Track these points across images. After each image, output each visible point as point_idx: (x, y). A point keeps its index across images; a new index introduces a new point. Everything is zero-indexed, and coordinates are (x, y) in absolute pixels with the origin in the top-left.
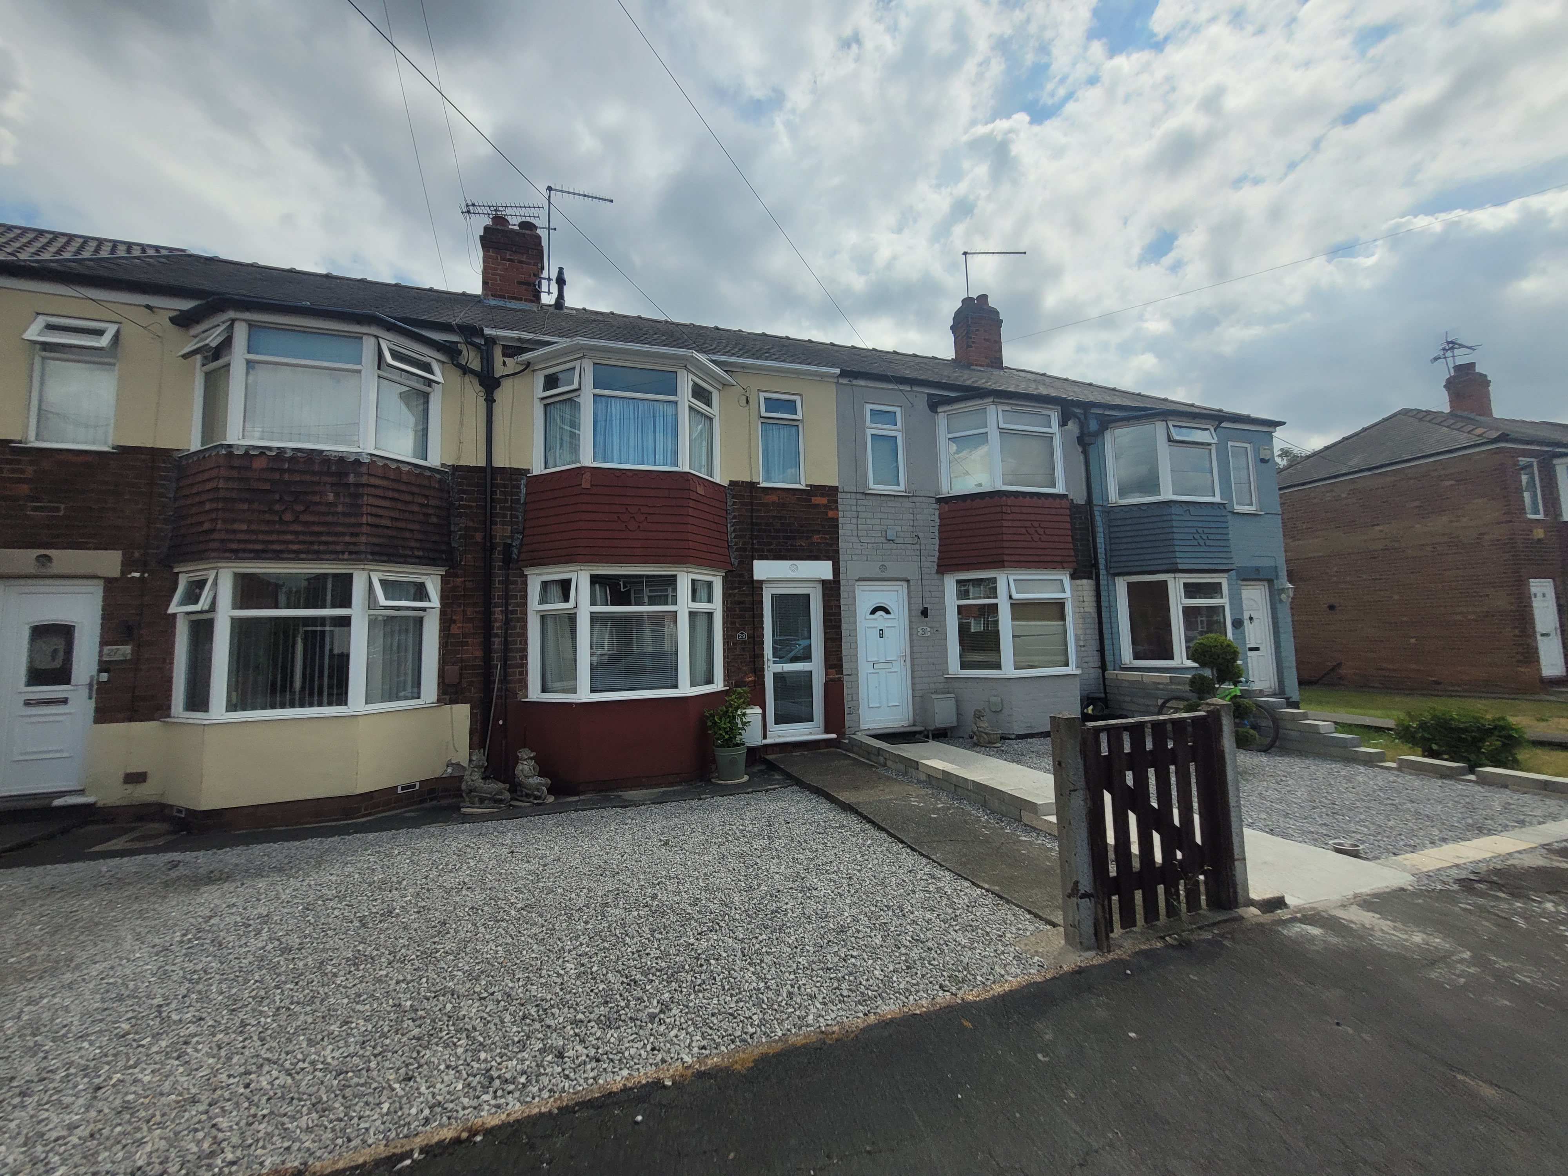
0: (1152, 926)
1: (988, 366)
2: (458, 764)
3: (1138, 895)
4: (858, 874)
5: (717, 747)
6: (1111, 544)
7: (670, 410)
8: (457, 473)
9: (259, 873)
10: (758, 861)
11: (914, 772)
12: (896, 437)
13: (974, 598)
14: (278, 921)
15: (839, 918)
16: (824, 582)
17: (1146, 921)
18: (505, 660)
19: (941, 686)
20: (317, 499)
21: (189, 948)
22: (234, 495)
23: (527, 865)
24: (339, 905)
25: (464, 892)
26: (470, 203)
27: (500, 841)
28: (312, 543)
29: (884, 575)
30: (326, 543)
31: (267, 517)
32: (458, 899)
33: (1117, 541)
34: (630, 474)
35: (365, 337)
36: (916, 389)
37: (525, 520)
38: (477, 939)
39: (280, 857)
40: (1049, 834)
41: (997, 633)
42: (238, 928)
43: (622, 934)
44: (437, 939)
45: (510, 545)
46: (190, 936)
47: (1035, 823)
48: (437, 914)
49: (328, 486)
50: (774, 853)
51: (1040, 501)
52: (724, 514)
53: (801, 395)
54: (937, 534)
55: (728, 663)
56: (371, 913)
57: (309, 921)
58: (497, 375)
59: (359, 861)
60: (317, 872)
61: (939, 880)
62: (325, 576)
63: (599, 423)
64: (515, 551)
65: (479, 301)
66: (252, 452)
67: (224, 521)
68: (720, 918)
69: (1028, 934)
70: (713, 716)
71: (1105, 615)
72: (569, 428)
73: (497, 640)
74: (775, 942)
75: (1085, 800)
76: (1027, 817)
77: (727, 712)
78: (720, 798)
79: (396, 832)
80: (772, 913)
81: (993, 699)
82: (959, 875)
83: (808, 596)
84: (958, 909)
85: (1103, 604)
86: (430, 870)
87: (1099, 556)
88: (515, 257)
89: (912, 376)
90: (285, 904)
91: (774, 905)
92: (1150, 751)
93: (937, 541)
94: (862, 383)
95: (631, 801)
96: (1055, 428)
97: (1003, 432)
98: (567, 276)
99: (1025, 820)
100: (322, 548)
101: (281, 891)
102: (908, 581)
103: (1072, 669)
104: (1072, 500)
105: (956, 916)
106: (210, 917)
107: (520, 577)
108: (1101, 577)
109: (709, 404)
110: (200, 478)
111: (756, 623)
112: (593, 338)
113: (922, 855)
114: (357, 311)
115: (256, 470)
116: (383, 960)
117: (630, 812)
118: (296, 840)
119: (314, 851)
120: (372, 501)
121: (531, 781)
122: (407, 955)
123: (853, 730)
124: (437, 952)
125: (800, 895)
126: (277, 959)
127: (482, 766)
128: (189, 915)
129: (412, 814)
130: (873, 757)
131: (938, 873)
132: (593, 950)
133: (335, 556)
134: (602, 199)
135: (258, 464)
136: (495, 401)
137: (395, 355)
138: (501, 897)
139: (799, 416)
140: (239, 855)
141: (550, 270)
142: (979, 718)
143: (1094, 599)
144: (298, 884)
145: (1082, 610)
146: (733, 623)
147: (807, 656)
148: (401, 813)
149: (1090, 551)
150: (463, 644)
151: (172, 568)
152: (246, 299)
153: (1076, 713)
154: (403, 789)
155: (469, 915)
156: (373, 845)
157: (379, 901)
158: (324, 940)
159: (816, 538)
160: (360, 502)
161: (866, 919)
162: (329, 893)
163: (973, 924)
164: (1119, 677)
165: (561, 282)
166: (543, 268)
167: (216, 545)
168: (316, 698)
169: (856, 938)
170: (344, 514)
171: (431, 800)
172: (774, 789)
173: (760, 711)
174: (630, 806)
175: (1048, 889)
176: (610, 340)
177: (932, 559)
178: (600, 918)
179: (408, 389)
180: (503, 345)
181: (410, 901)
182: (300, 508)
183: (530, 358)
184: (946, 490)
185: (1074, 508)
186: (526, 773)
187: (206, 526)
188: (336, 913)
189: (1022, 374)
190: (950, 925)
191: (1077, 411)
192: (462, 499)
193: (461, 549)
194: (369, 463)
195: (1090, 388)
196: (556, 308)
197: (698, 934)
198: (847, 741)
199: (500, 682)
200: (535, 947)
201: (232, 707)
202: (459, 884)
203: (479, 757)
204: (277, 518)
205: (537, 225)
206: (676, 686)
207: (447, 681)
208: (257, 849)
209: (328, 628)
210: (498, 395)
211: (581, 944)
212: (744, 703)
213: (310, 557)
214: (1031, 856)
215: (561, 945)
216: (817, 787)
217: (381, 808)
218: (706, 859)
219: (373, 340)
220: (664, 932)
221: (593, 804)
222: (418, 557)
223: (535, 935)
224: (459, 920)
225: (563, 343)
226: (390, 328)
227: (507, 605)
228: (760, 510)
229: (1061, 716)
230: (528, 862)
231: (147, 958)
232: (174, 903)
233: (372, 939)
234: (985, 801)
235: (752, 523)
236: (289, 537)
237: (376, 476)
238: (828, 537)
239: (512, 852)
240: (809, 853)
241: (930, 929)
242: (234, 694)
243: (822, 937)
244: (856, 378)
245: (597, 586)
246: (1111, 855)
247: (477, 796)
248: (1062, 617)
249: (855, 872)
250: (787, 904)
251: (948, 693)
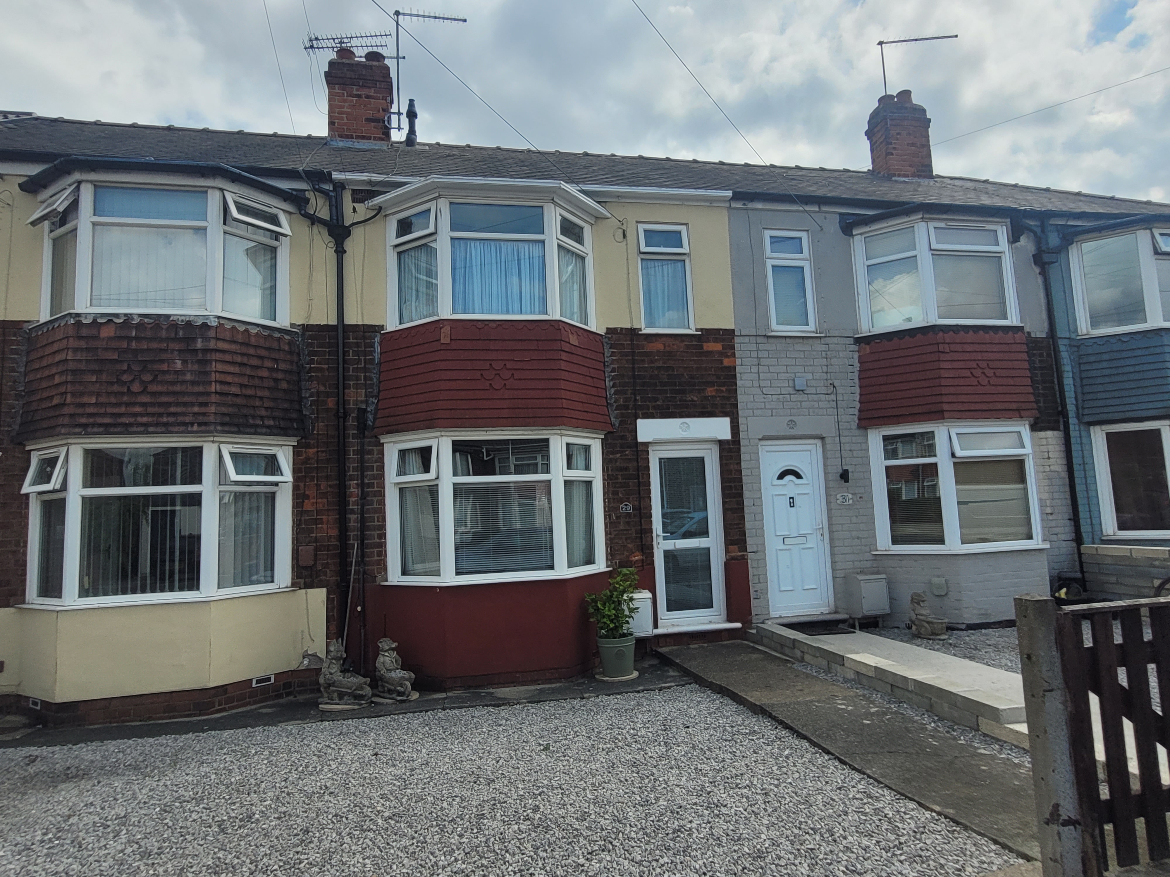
0: (1161, 864)
1: (914, 176)
2: (315, 655)
3: (1140, 824)
4: (776, 790)
5: (601, 637)
6: (1082, 386)
7: (536, 251)
8: (307, 333)
9: (114, 772)
10: (655, 770)
11: (839, 668)
12: (802, 268)
13: (903, 458)
14: (136, 823)
15: (755, 842)
16: (721, 443)
17: (1152, 858)
18: (362, 539)
19: (868, 564)
20: (165, 367)
21: (50, 848)
22: (82, 366)
23: (393, 769)
24: (196, 808)
25: (327, 797)
26: (313, 37)
27: (363, 742)
28: (160, 415)
29: (792, 432)
30: (174, 414)
31: (116, 388)
32: (320, 805)
33: (1091, 381)
34: (494, 325)
35: (210, 191)
36: (824, 208)
37: (380, 382)
38: (342, 850)
39: (135, 754)
40: (1016, 747)
41: (938, 500)
42: (96, 829)
43: (502, 850)
44: (299, 849)
45: (365, 411)
46: (50, 836)
47: (997, 733)
48: (299, 821)
49: (176, 353)
50: (673, 762)
51: (987, 336)
52: (600, 366)
53: (686, 224)
54: (857, 381)
55: (611, 539)
56: (230, 817)
57: (167, 824)
58: (347, 223)
59: (216, 761)
60: (173, 772)
61: (877, 799)
62: (174, 450)
63: (458, 271)
64: (370, 417)
65: (326, 144)
66: (99, 321)
67: (73, 394)
68: (613, 836)
69: (995, 868)
70: (595, 601)
71: (1078, 474)
72: (425, 278)
73: (353, 517)
74: (679, 867)
75: (1064, 703)
76: (985, 725)
77: (611, 596)
78: (606, 698)
79: (252, 730)
80: (674, 833)
81: (936, 580)
82: (902, 794)
83: (702, 460)
84: (903, 835)
85: (1075, 461)
86: (290, 772)
87: (1068, 401)
88: (363, 92)
89: (820, 193)
90: (142, 805)
91: (676, 823)
92: (1149, 642)
93: (857, 390)
94: (759, 205)
95: (505, 699)
96: (1004, 245)
97: (936, 254)
98: (418, 109)
99: (984, 728)
100: (171, 419)
101: (138, 791)
102: (822, 438)
103: (1037, 543)
104: (1029, 333)
105: (900, 843)
106: (69, 817)
107: (376, 446)
108: (1072, 427)
109: (579, 240)
110: (48, 351)
111: (642, 493)
112: (449, 175)
113: (854, 769)
114: (201, 163)
115: (104, 339)
116: (244, 869)
117: (504, 712)
118: (150, 736)
119: (169, 748)
120: (220, 367)
121: (393, 674)
122: (269, 865)
123: (762, 618)
124: (300, 863)
125: (706, 812)
126: (137, 864)
127: (341, 658)
128: (49, 813)
129: (268, 710)
130: (787, 651)
131: (876, 791)
132: (470, 868)
133: (185, 428)
134: (455, 19)
135: (107, 332)
136: (345, 252)
137: (242, 208)
138: (367, 804)
139: (685, 249)
140: (94, 751)
141: (399, 104)
142: (918, 603)
143: (1063, 455)
144: (154, 784)
145: (1047, 469)
146: (615, 493)
147: (704, 532)
148: (256, 709)
149: (1055, 394)
150: (316, 522)
151: (25, 446)
152: (89, 158)
153: (1046, 596)
154: (258, 682)
155: (333, 822)
156: (228, 743)
157: (238, 805)
158: (183, 845)
159: (710, 391)
160: (208, 369)
161: (788, 843)
162: (186, 794)
163: (923, 854)
164: (1100, 552)
165: (412, 115)
166: (392, 102)
167: (66, 420)
168: (167, 584)
169: (777, 865)
170: (193, 383)
171: (288, 694)
172: (669, 688)
173: (649, 595)
174: (503, 705)
175: (1019, 814)
176: (467, 176)
177: (851, 411)
178: (475, 831)
179: (254, 244)
180: (353, 190)
181: (270, 805)
182: (147, 377)
183: (381, 202)
184: (866, 329)
185: (1033, 343)
186: (387, 666)
187: (56, 401)
188: (194, 816)
189: (957, 183)
190: (894, 855)
191: (1031, 223)
192: (312, 362)
193: (313, 416)
194: (217, 327)
195: (1048, 195)
196: (408, 145)
197: (588, 853)
198: (754, 631)
199: (358, 564)
200: (406, 861)
201: (84, 592)
202: (321, 789)
203: (338, 648)
204: (125, 390)
205: (385, 55)
206: (552, 567)
207: (301, 563)
208: (112, 746)
209: (178, 508)
210: (348, 244)
211: (456, 860)
212: (630, 586)
213: (159, 429)
214: (995, 773)
215: (434, 860)
216: (720, 685)
217: (235, 703)
218: (593, 767)
219: (217, 194)
220: (549, 850)
221: (462, 702)
222: (268, 427)
223: (405, 847)
224: (323, 829)
225: (417, 182)
226: (235, 178)
227: (363, 477)
228: (643, 361)
229: (1029, 598)
230: (394, 766)
231: (10, 857)
232: (33, 800)
233: (232, 846)
234: (931, 706)
235: (634, 377)
236: (138, 409)
237: (224, 340)
238: (724, 389)
239: (376, 754)
240: (714, 764)
241: (869, 858)
242: (86, 578)
243: (736, 863)
244: (752, 200)
245: (458, 455)
246: (1101, 774)
247: (336, 691)
248: (1022, 479)
249: (772, 787)
250: (691, 822)
251: (878, 573)
